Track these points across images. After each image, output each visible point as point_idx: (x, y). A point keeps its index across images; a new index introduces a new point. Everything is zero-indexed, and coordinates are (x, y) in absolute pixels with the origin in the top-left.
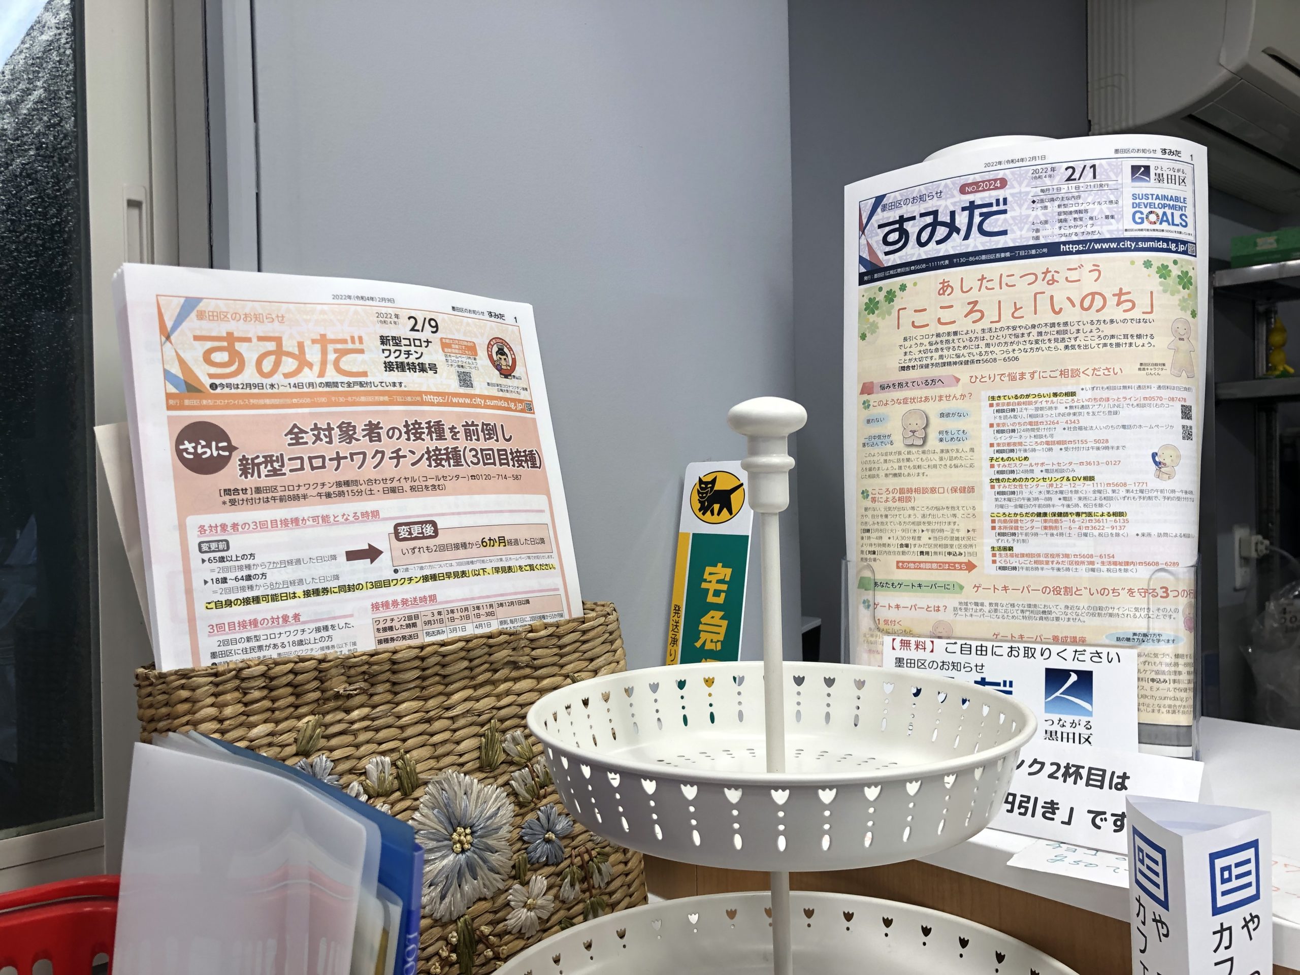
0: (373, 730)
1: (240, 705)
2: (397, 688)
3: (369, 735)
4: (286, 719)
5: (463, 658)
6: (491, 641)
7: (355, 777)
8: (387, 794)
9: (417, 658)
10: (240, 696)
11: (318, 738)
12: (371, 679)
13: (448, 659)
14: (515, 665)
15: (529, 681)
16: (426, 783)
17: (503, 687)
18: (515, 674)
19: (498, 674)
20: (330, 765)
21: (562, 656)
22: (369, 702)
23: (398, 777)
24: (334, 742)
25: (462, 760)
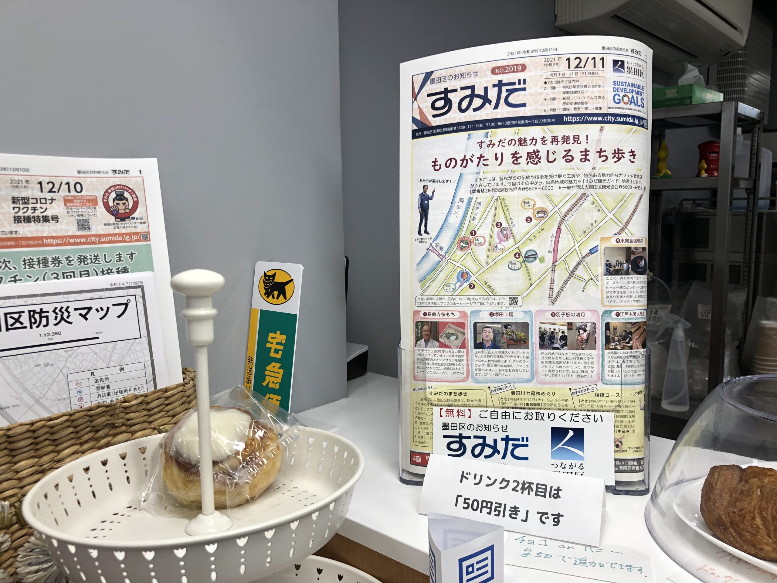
6: (91, 413)
14: (113, 426)
17: (103, 441)
18: (113, 431)
19: (99, 433)
21: (150, 416)
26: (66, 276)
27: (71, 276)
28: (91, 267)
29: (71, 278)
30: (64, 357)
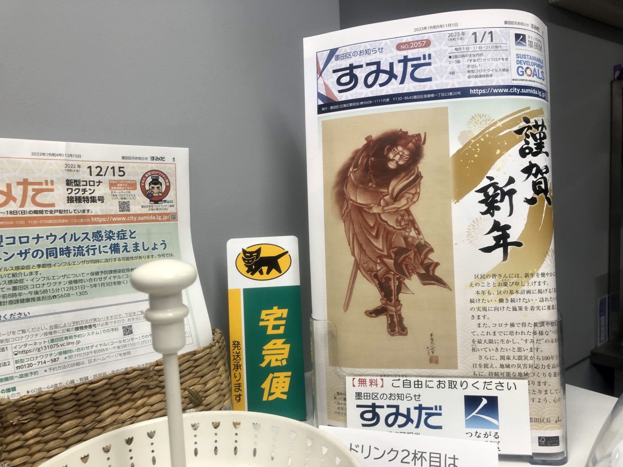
0: (42, 443)
2: (60, 414)
3: (40, 446)
5: (108, 390)
6: (127, 376)
12: (38, 411)
13: (96, 391)
14: (147, 388)
17: (140, 402)
18: (148, 392)
19: (135, 394)
22: (40, 425)
24: (14, 454)
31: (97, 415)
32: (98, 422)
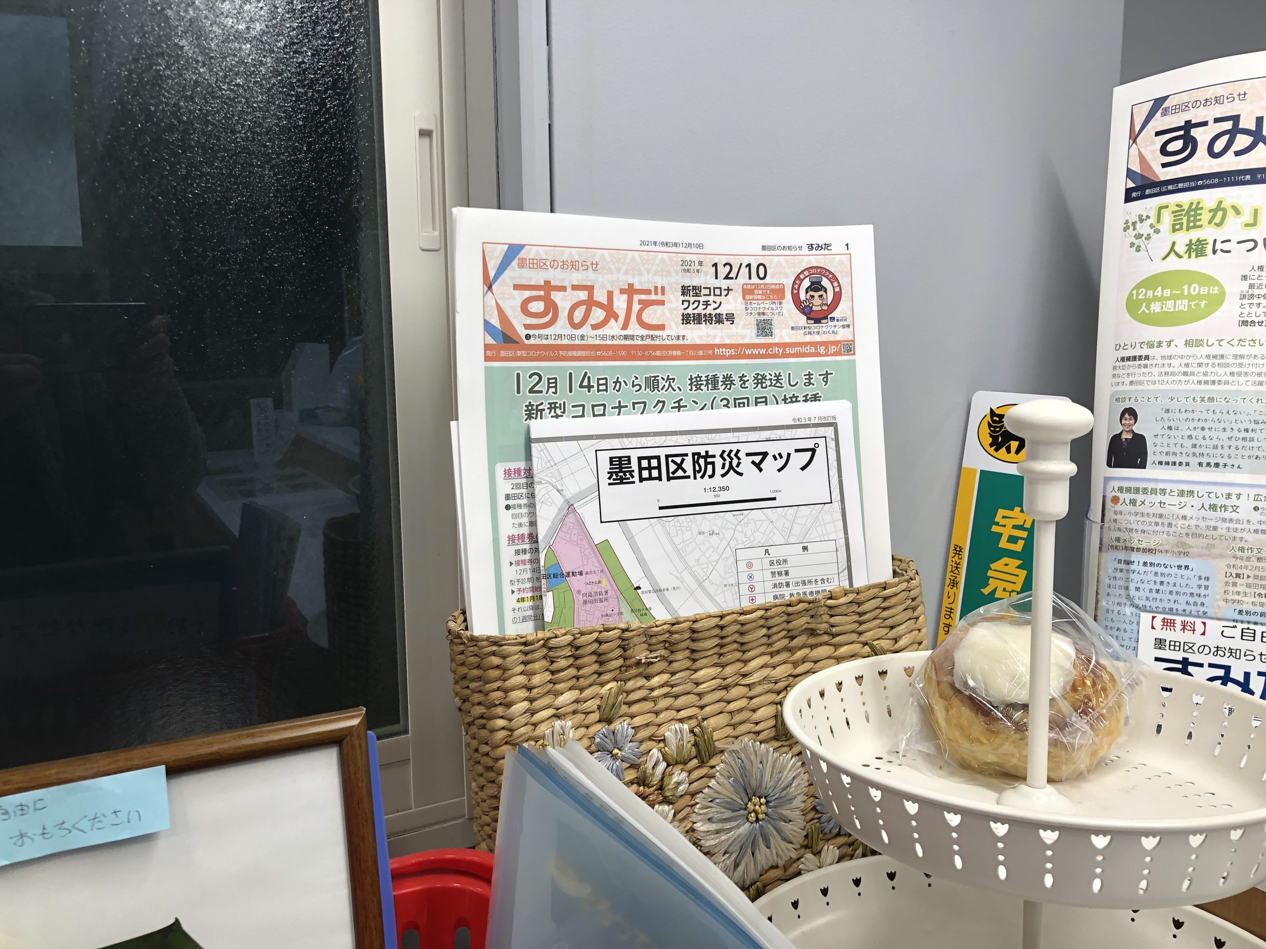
0: (672, 697)
1: (548, 673)
2: (696, 656)
3: (668, 701)
4: (590, 685)
5: (762, 626)
6: (790, 609)
7: (654, 743)
8: (685, 763)
9: (717, 626)
10: (548, 664)
11: (620, 706)
12: (671, 646)
13: (746, 627)
14: (812, 633)
15: (827, 647)
16: (722, 752)
17: (799, 654)
18: (812, 641)
19: (795, 641)
20: (631, 732)
21: (861, 623)
22: (670, 669)
23: (696, 745)
24: (635, 708)
25: (758, 728)
26: (739, 403)
27: (744, 403)
28: (769, 392)
29: (744, 406)
30: (733, 524)
31: (743, 665)
32: (742, 675)
